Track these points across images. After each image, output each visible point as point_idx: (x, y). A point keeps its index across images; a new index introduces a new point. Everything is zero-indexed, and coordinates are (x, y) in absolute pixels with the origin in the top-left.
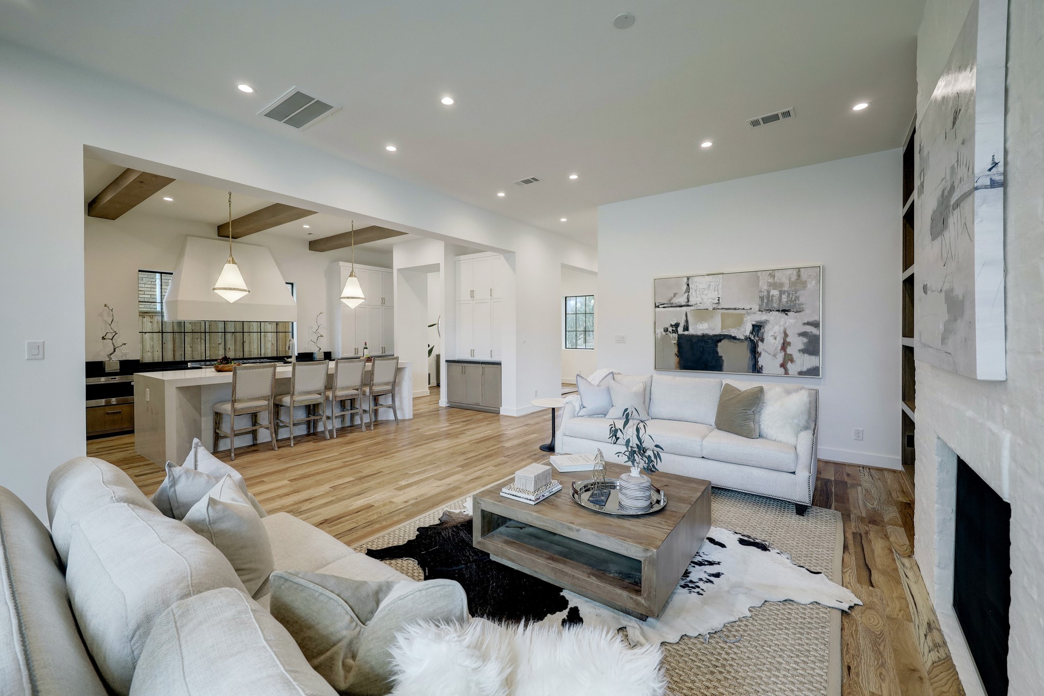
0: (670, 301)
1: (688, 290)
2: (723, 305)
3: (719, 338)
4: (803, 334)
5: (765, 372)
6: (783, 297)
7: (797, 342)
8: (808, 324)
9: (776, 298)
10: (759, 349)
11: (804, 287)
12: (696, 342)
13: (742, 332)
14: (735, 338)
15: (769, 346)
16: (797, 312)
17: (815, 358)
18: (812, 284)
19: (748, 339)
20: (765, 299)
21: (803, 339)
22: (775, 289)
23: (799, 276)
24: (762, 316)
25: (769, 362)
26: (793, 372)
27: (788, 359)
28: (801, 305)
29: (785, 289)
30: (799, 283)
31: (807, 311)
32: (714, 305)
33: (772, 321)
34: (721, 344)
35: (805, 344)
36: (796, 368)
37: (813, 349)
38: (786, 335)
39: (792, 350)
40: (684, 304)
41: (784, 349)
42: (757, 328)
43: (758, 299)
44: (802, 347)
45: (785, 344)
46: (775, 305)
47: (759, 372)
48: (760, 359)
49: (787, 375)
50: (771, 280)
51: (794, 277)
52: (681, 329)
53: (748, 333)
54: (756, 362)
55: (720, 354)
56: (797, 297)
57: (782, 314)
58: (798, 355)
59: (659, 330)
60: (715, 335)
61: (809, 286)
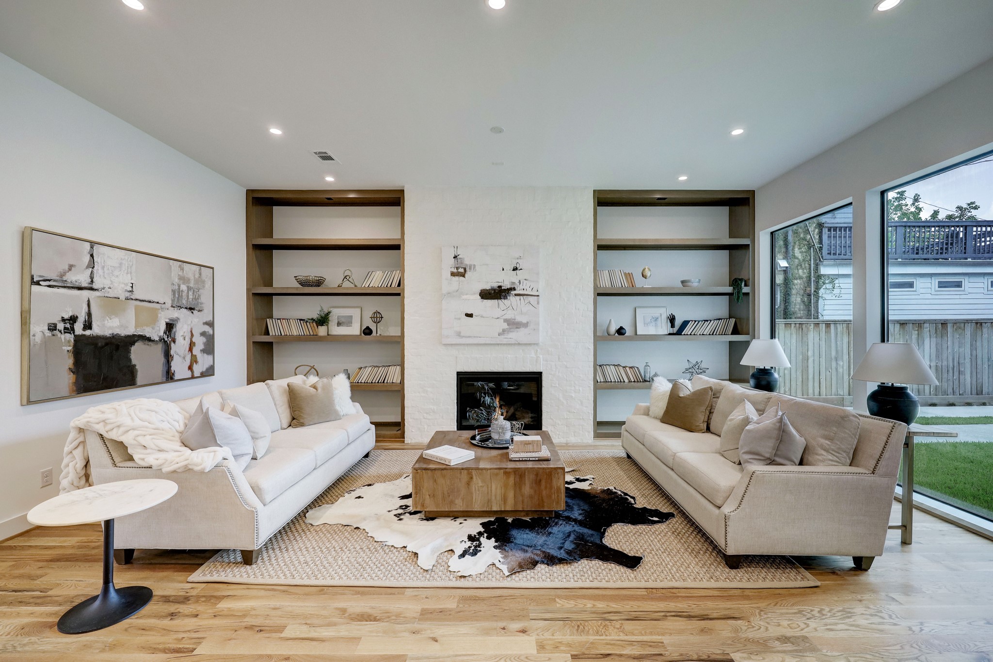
0: (61, 276)
1: (92, 264)
2: (137, 295)
3: (132, 340)
4: (203, 334)
5: (176, 377)
6: (191, 293)
7: (200, 342)
8: (206, 323)
9: (184, 294)
10: (172, 352)
11: (204, 287)
12: (102, 347)
13: (157, 331)
14: (149, 339)
15: (179, 348)
16: (199, 311)
17: (210, 357)
18: (208, 284)
19: (162, 340)
20: (177, 294)
21: (203, 339)
22: (184, 283)
23: (200, 274)
24: (174, 314)
25: (179, 367)
26: (197, 374)
27: (194, 360)
28: (202, 303)
29: (192, 285)
30: (200, 281)
31: (205, 311)
32: (128, 294)
33: (181, 320)
34: (133, 349)
35: (205, 344)
36: (198, 369)
37: (209, 349)
38: (192, 335)
39: (196, 351)
40: (84, 285)
41: (191, 350)
42: (170, 327)
43: (170, 293)
44: (202, 347)
45: (192, 345)
46: (184, 302)
47: (172, 379)
48: (173, 364)
49: (193, 377)
50: (180, 273)
51: (197, 276)
52: (79, 328)
53: (162, 333)
54: (169, 367)
55: (134, 362)
56: (199, 296)
57: (188, 312)
58: (200, 356)
59: (39, 329)
60: (129, 336)
61: (206, 286)
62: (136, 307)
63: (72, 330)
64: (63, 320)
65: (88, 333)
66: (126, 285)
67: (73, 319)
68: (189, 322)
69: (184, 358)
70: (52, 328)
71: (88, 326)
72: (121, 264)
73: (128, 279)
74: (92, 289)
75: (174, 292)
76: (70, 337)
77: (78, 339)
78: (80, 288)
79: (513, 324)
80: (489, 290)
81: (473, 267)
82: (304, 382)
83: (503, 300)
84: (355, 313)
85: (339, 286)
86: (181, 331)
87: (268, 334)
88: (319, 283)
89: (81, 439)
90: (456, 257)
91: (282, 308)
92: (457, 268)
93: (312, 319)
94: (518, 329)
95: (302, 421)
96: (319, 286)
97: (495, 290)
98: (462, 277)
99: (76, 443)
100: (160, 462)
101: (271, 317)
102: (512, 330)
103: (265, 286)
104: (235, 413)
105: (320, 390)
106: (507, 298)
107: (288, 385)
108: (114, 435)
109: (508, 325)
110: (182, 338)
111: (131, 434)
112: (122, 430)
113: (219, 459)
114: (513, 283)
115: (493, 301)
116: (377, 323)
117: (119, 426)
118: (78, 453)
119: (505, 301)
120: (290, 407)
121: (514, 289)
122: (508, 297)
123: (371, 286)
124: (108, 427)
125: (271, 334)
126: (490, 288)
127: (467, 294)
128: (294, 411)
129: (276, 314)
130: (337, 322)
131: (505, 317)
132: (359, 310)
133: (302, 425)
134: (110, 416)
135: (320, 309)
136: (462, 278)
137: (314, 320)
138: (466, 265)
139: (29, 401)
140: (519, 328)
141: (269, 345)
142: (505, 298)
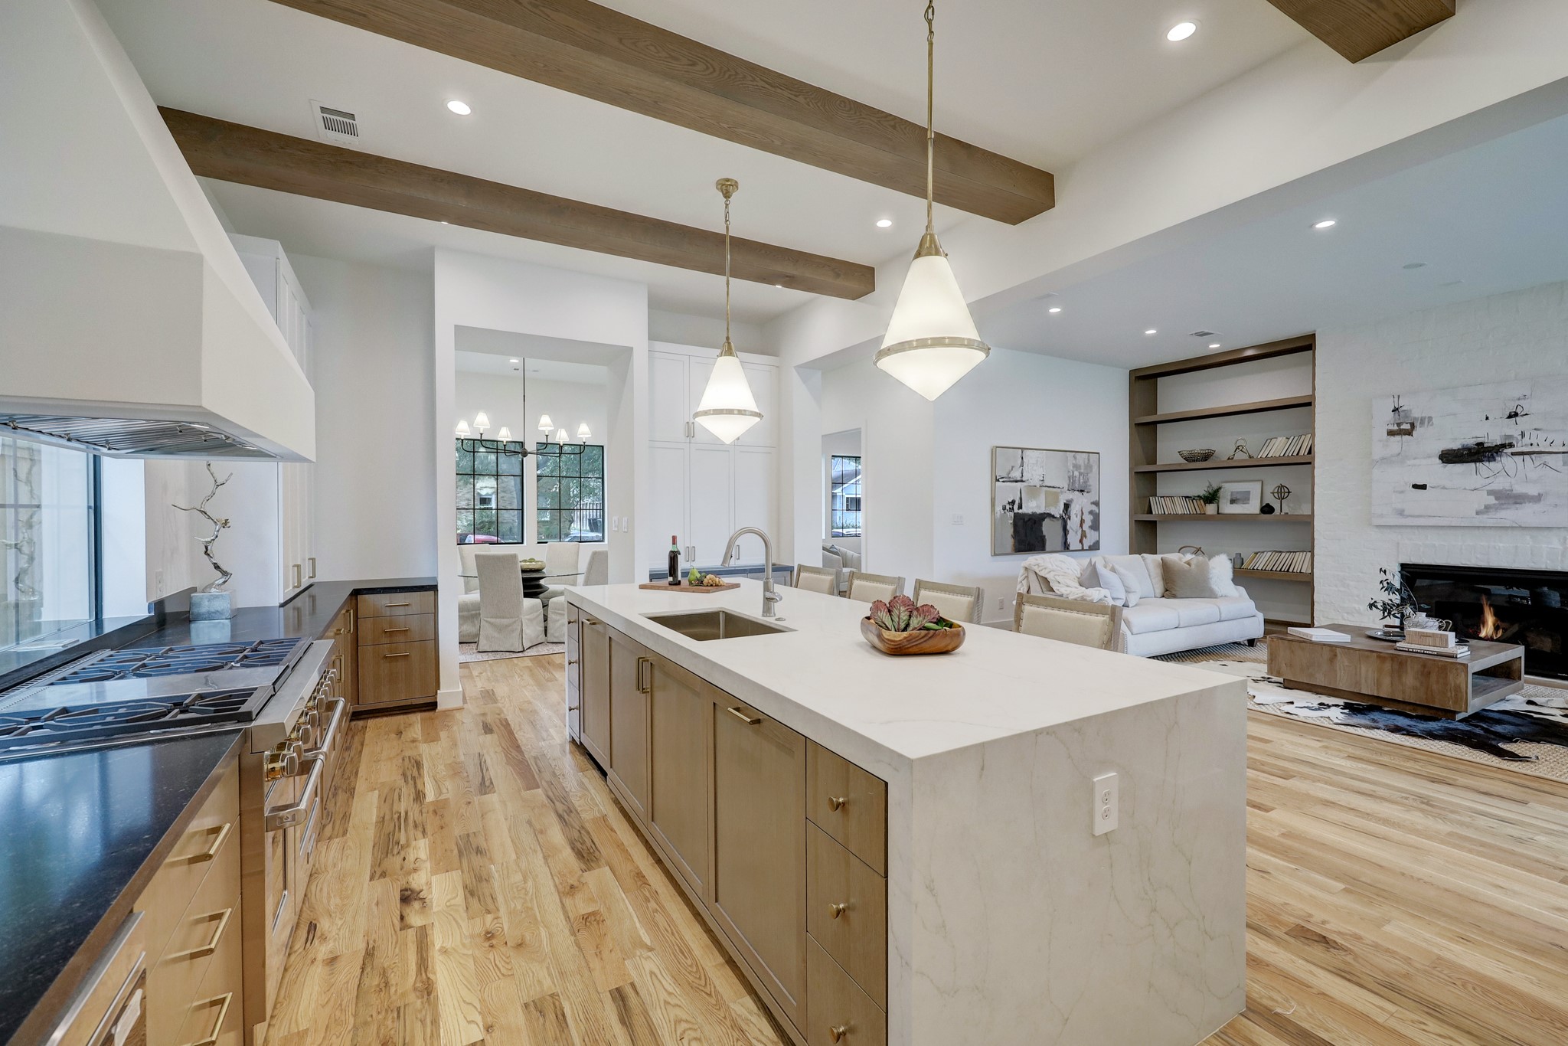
0: (1009, 474)
1: (1022, 465)
2: (1046, 484)
3: (1043, 516)
4: (1091, 512)
5: (1071, 548)
6: (1081, 478)
7: (1088, 519)
8: (1093, 503)
9: (1077, 479)
10: (1068, 528)
11: (1091, 471)
12: (1027, 521)
13: (1058, 511)
14: (1053, 517)
15: (1073, 524)
16: (1088, 492)
17: (1097, 533)
18: (1095, 468)
19: (1061, 517)
20: (1071, 479)
21: (1091, 517)
22: (1076, 470)
23: (1089, 460)
24: (1070, 496)
25: (1073, 539)
26: (1086, 547)
27: (1084, 535)
28: (1090, 486)
29: (1082, 471)
30: (1089, 467)
31: (1093, 492)
32: (1041, 483)
33: (1075, 500)
34: (1044, 523)
35: (1092, 521)
36: (1087, 543)
37: (1095, 526)
38: (1082, 513)
39: (1086, 527)
40: (1019, 479)
41: (1081, 526)
42: (1067, 506)
43: (1067, 478)
44: (1090, 524)
45: (1082, 522)
46: (1077, 485)
47: (1068, 549)
48: (1068, 537)
49: (1083, 550)
50: (1074, 462)
51: (1086, 461)
52: (1016, 507)
53: (1061, 512)
54: (1066, 539)
55: (1044, 533)
56: (1088, 479)
57: (1080, 494)
58: (1089, 532)
59: (999, 509)
60: (1042, 514)
61: (1094, 470)
62: (1046, 492)
63: (1012, 510)
64: (1009, 503)
65: (1020, 511)
66: (1040, 476)
67: (1013, 502)
68: (1080, 503)
69: (1076, 532)
70: (1004, 508)
71: (1020, 507)
72: (1037, 461)
73: (1040, 471)
74: (1022, 481)
75: (1069, 477)
76: (1012, 514)
77: (1016, 515)
78: (1016, 481)
79: (1508, 498)
80: (1458, 449)
81: (1427, 420)
82: (1180, 559)
83: (1487, 464)
84: (1254, 489)
85: (1229, 459)
86: (1074, 510)
87: (1151, 512)
88: (1207, 456)
89: (1026, 575)
90: (1397, 409)
91: (1164, 486)
92: (1399, 425)
93: (1199, 496)
94: (1517, 506)
95: (1174, 592)
96: (1206, 460)
97: (1469, 449)
98: (1407, 436)
99: (1024, 576)
100: (1068, 592)
101: (1155, 495)
102: (1505, 506)
103: (1148, 464)
104: (1113, 570)
105: (1193, 567)
106: (1495, 460)
107: (1162, 559)
108: (1042, 574)
109: (1496, 499)
110: (1075, 516)
111: (1052, 574)
112: (1047, 571)
113: (1102, 596)
114: (1511, 437)
115: (1465, 465)
116: (1281, 499)
117: (1045, 568)
118: (1025, 582)
119: (1492, 465)
120: (1163, 579)
121: (1511, 445)
122: (1498, 459)
123: (1269, 456)
124: (1040, 568)
125: (1154, 513)
126: (1460, 447)
127: (1415, 459)
128: (1166, 583)
129: (1160, 491)
130: (1229, 498)
131: (1489, 488)
132: (1258, 485)
133: (1174, 596)
134: (1040, 561)
135: (1208, 484)
136: (1406, 438)
137: (1201, 497)
138: (1415, 418)
139: (995, 554)
140: (1521, 503)
141: (1153, 525)
142: (1491, 459)
